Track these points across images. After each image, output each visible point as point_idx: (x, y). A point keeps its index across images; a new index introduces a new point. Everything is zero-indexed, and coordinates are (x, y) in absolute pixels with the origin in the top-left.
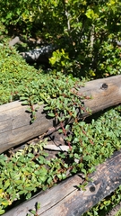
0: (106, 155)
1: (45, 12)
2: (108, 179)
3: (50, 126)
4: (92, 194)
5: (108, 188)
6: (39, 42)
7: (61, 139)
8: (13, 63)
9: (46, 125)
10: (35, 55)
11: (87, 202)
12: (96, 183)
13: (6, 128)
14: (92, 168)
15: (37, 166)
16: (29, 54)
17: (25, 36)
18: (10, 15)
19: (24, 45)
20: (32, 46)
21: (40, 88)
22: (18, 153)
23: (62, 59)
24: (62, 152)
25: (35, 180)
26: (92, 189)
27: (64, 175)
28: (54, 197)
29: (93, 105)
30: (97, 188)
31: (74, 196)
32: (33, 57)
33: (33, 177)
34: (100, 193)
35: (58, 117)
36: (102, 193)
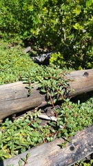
0: (85, 125)
1: (47, 28)
2: (86, 142)
3: (43, 100)
4: (71, 152)
5: (86, 150)
6: (45, 50)
7: (52, 112)
8: (23, 61)
9: (40, 99)
10: (41, 59)
11: (67, 158)
12: (75, 144)
13: (11, 97)
14: (73, 133)
15: (32, 129)
16: (37, 58)
17: (36, 47)
18: (26, 33)
19: (35, 53)
20: (40, 53)
21: (37, 72)
22: (19, 119)
23: (58, 58)
24: (51, 121)
25: (30, 140)
26: (72, 149)
27: (52, 138)
28: (41, 151)
29: (76, 87)
30: (76, 148)
31: (57, 152)
32: (40, 60)
33: (28, 138)
34: (79, 153)
35: (48, 93)
36: (80, 153)
